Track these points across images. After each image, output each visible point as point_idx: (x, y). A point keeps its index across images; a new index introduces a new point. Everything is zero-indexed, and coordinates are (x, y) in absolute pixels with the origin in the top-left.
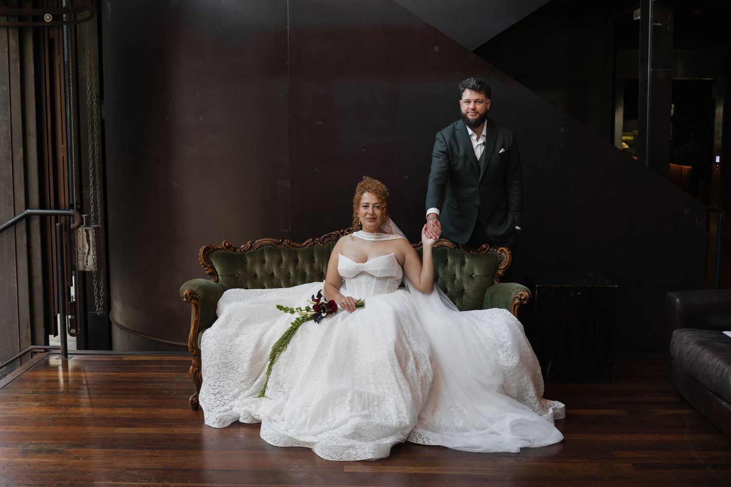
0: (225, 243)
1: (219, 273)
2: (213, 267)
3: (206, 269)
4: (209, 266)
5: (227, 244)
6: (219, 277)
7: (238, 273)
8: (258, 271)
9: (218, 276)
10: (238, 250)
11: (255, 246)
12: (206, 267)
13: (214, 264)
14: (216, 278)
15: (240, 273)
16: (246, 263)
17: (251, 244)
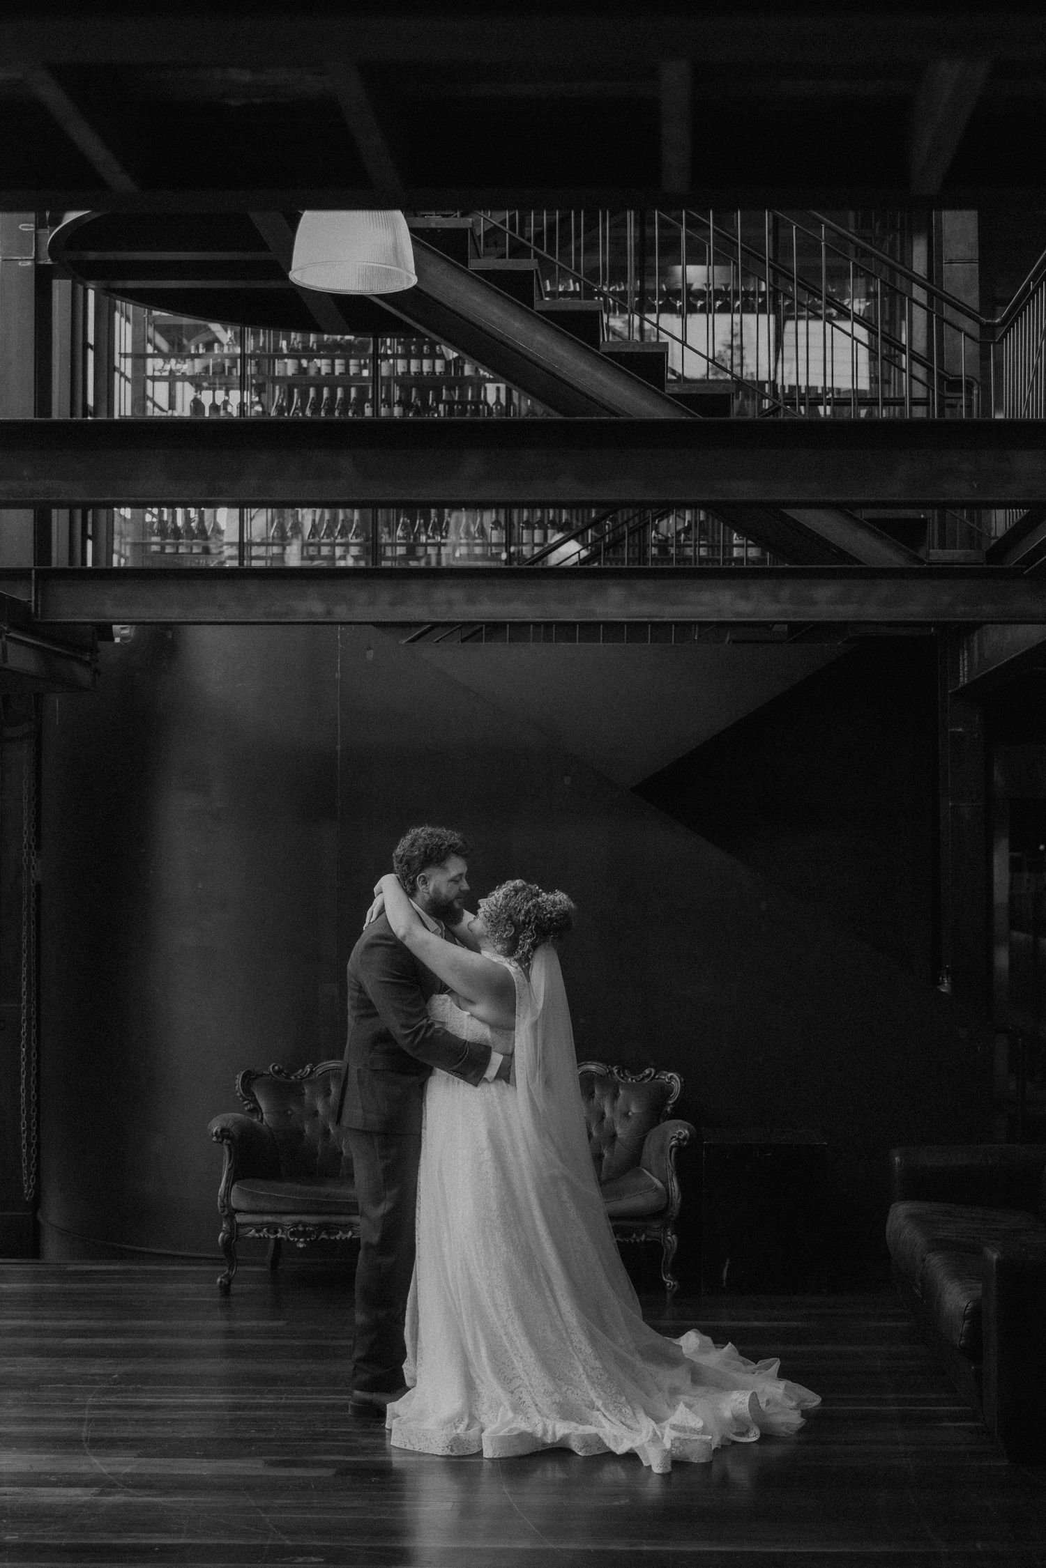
0: (273, 1067)
1: (264, 1110)
2: (255, 1101)
3: (245, 1102)
4: (250, 1098)
5: (276, 1068)
6: (264, 1115)
7: (292, 1110)
8: (320, 1107)
9: (262, 1114)
10: (293, 1077)
11: (318, 1071)
12: (245, 1099)
13: (257, 1097)
14: (260, 1116)
15: (293, 1108)
16: (304, 1094)
17: (312, 1069)
